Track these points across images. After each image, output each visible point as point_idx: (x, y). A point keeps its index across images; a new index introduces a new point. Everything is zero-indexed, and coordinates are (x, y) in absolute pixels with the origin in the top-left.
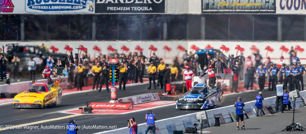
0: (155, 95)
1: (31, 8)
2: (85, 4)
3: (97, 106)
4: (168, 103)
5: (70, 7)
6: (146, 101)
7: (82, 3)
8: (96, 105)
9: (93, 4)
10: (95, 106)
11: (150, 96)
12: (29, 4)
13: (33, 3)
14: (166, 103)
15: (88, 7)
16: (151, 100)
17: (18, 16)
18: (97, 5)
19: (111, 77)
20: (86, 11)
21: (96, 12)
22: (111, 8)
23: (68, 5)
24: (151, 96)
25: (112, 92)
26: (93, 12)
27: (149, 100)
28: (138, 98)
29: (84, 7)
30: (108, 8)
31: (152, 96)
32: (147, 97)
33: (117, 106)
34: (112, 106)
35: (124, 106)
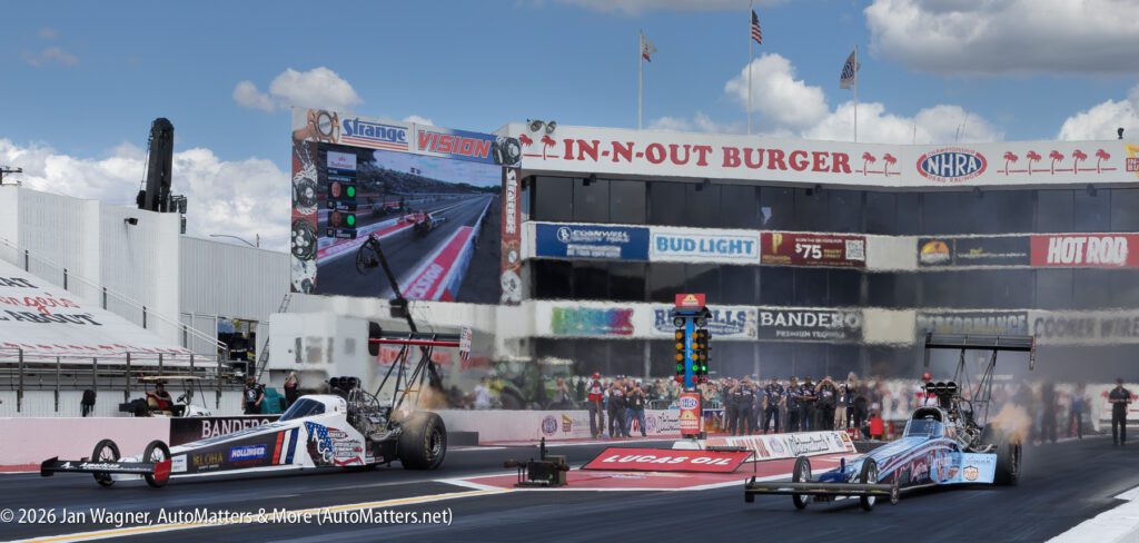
0: (839, 437)
1: (660, 329)
2: (742, 326)
3: (623, 460)
5: (721, 330)
6: (812, 451)
7: (739, 324)
8: (622, 457)
9: (755, 328)
10: (617, 459)
11: (825, 438)
12: (657, 323)
13: (664, 322)
15: (747, 330)
17: (641, 342)
18: (760, 327)
19: (679, 357)
20: (745, 335)
21: (759, 337)
22: (783, 333)
23: (718, 327)
24: (828, 439)
25: (684, 411)
26: (756, 338)
27: (822, 448)
28: (788, 442)
29: (741, 331)
30: (778, 333)
31: (832, 438)
32: (815, 440)
33: (694, 461)
34: (679, 460)
35: (722, 462)
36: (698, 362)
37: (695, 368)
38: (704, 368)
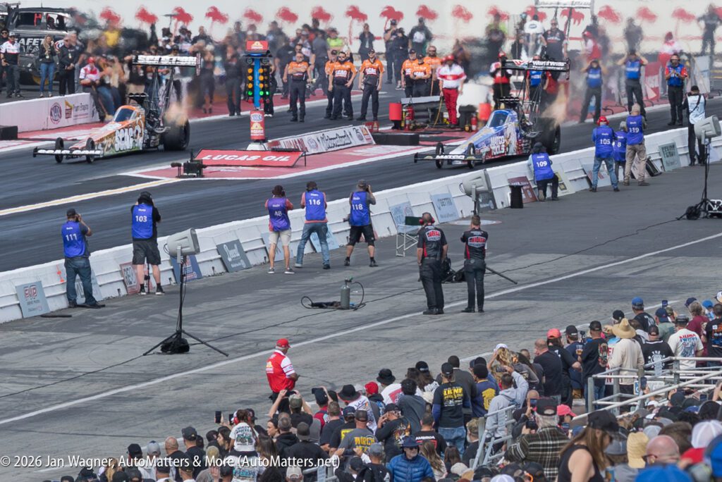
0: (360, 131)
3: (215, 158)
4: (393, 151)
6: (339, 146)
8: (214, 156)
10: (211, 158)
14: (389, 152)
16: (351, 143)
19: (250, 86)
24: (350, 134)
25: (253, 123)
27: (346, 142)
28: (320, 139)
32: (340, 135)
33: (265, 159)
34: (254, 158)
35: (284, 159)
36: (263, 89)
37: (262, 93)
38: (267, 93)
